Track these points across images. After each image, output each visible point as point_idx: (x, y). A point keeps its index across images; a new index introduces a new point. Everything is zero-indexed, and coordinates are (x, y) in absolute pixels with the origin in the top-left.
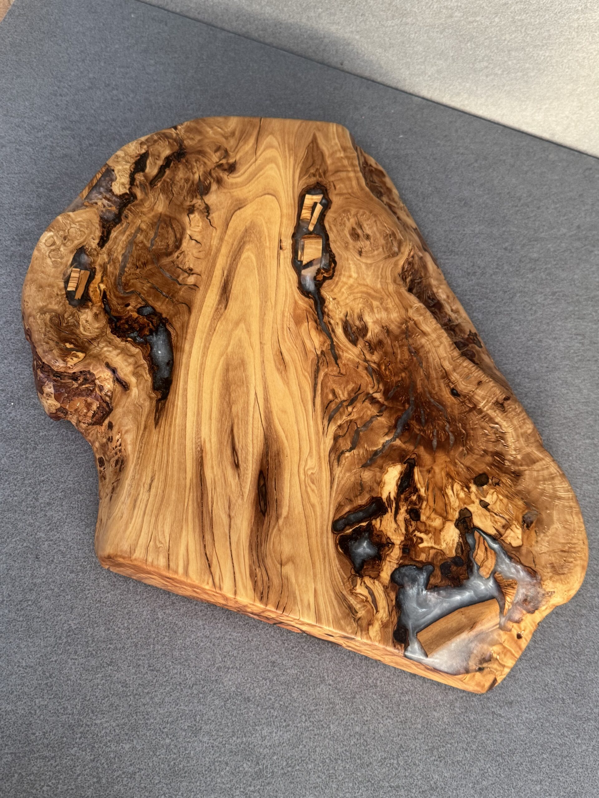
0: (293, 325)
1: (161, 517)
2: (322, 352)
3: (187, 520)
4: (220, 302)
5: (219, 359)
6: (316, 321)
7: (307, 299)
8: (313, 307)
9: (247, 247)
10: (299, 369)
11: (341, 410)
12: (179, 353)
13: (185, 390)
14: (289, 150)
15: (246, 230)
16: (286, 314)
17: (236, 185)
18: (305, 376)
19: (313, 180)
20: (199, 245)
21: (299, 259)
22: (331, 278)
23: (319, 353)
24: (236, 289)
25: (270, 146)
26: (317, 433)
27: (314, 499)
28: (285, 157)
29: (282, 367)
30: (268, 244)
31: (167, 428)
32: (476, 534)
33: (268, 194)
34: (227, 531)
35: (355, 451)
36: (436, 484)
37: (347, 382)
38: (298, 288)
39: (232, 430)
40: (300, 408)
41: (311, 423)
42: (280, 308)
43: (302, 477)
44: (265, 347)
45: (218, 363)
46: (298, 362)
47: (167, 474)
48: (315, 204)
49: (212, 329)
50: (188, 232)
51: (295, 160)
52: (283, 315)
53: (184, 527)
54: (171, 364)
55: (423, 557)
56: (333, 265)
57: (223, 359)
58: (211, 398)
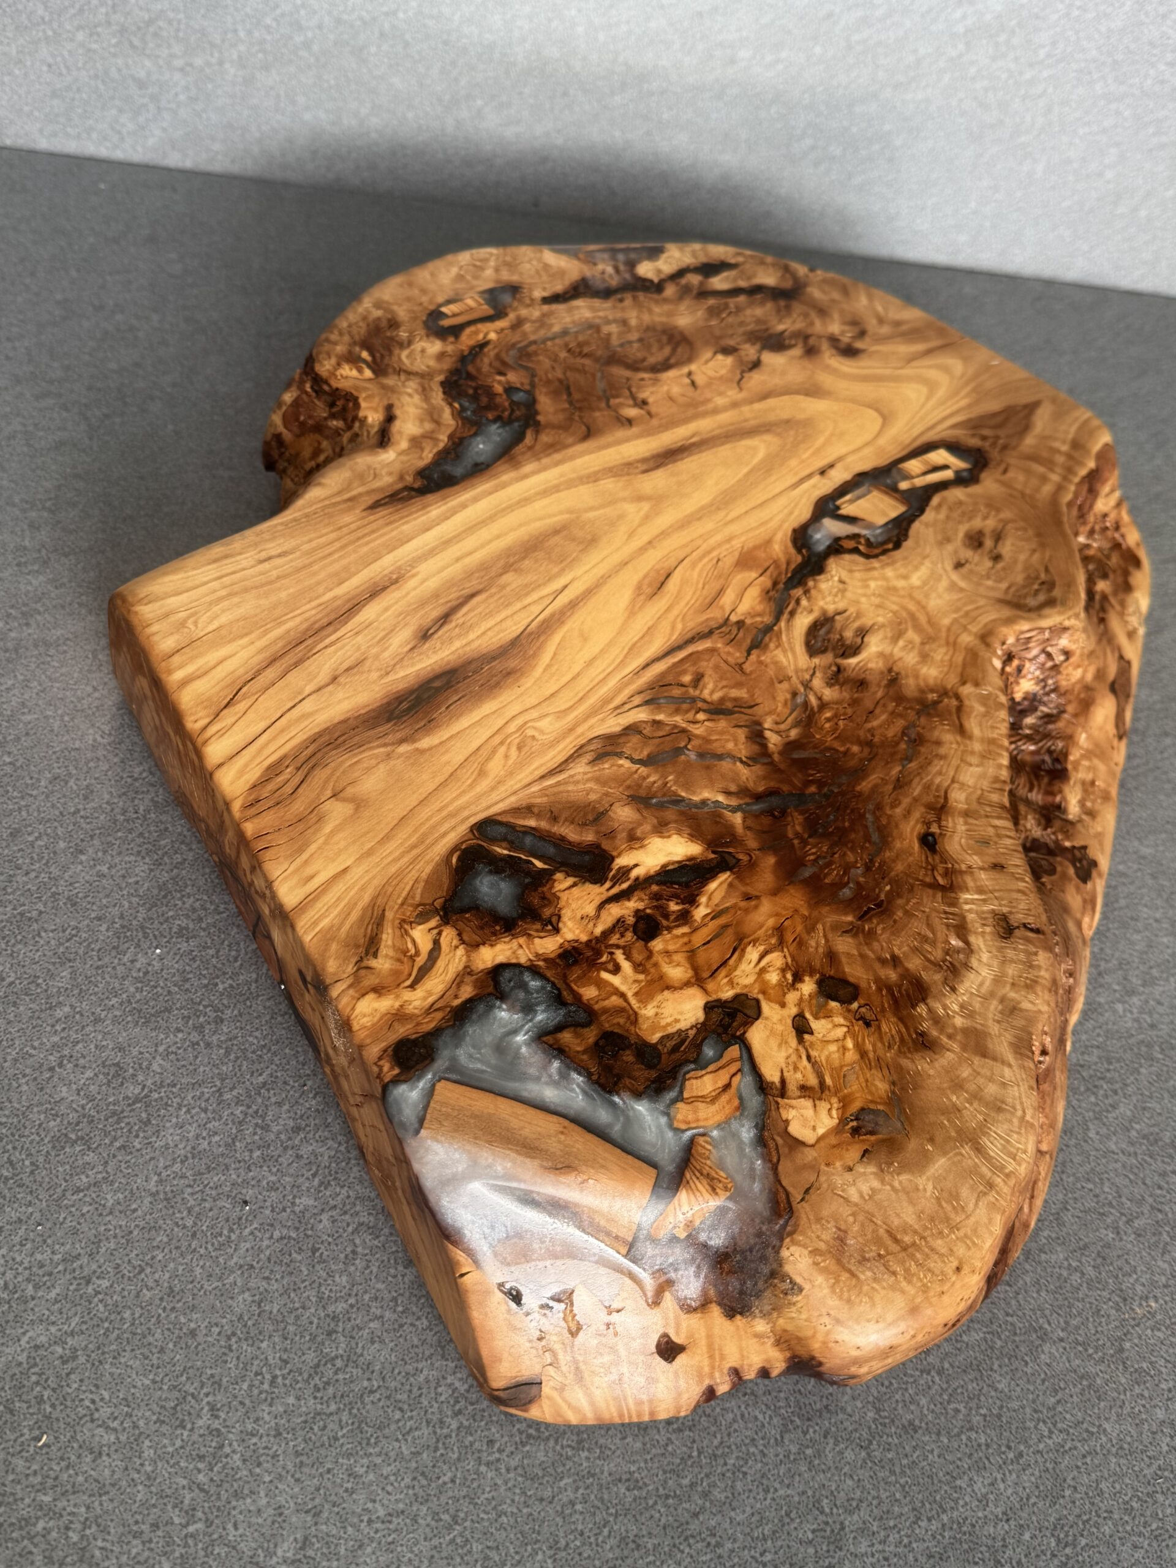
0: (729, 561)
1: (236, 600)
2: (740, 624)
3: (266, 633)
4: (644, 460)
5: (561, 513)
6: (775, 584)
7: (793, 551)
8: (793, 566)
9: (768, 437)
10: (675, 612)
11: (685, 706)
12: (507, 466)
13: (464, 506)
14: (974, 390)
15: (787, 421)
16: (734, 542)
17: (834, 372)
18: (673, 628)
19: (974, 442)
20: (691, 389)
21: (838, 502)
22: (867, 556)
23: (734, 618)
24: (688, 465)
25: (946, 369)
26: (606, 701)
27: (496, 767)
28: (956, 394)
29: (649, 591)
30: (805, 456)
31: (381, 522)
32: (734, 1051)
33: (877, 410)
34: (306, 693)
35: (643, 770)
36: (739, 923)
37: (739, 685)
38: (795, 531)
39: (473, 596)
40: (616, 653)
41: (612, 683)
42: (734, 528)
43: (512, 727)
44: (651, 552)
45: (554, 515)
46: (683, 603)
47: (311, 565)
48: (945, 467)
49: (593, 478)
50: (693, 367)
51: (969, 406)
52: (729, 540)
53: (253, 636)
54: (479, 469)
55: (589, 993)
56: (890, 546)
57: (566, 516)
58: (490, 541)
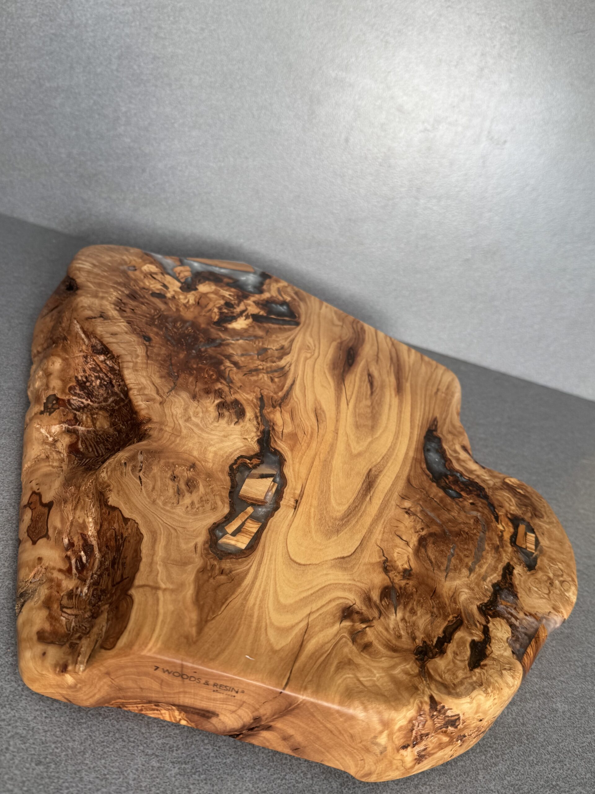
2: (274, 407)
4: (376, 476)
6: (273, 429)
7: (278, 448)
8: (272, 440)
9: (339, 515)
10: (302, 405)
13: (412, 428)
16: (305, 445)
18: (297, 398)
19: (227, 564)
20: (398, 533)
21: (276, 485)
22: (242, 457)
23: (278, 408)
24: (357, 483)
27: (310, 339)
28: (260, 607)
29: (319, 411)
31: (427, 414)
33: (300, 564)
38: (285, 460)
39: (372, 393)
40: (308, 383)
42: (312, 452)
44: (333, 428)
45: (381, 434)
48: (234, 534)
49: (386, 458)
50: (410, 550)
52: (308, 445)
56: (234, 467)
